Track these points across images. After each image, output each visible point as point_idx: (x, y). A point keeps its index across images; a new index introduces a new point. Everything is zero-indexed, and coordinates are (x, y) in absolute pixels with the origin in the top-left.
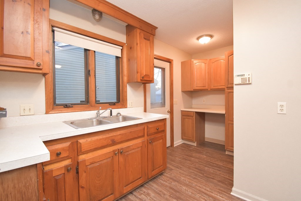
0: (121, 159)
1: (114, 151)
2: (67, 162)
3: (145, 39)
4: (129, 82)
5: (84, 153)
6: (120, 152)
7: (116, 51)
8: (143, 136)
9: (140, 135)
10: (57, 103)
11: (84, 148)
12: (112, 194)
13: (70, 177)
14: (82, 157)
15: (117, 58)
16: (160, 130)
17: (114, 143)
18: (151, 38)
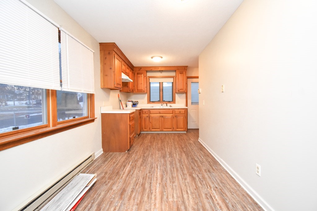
0: (163, 119)
1: (160, 116)
2: (147, 115)
3: (180, 73)
4: (176, 93)
5: (152, 114)
6: (162, 116)
7: (171, 80)
8: (173, 113)
9: (171, 113)
10: (151, 101)
11: (151, 113)
12: (159, 129)
13: (148, 119)
14: (151, 115)
15: (172, 82)
16: (181, 113)
17: (160, 113)
18: (184, 72)
